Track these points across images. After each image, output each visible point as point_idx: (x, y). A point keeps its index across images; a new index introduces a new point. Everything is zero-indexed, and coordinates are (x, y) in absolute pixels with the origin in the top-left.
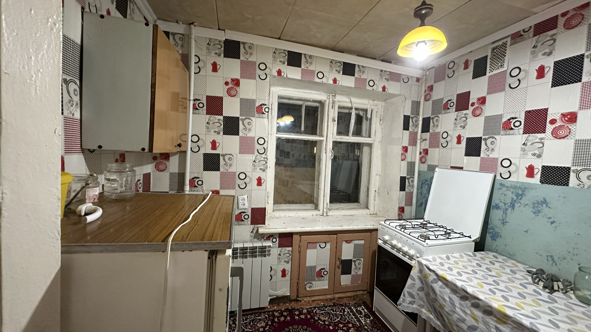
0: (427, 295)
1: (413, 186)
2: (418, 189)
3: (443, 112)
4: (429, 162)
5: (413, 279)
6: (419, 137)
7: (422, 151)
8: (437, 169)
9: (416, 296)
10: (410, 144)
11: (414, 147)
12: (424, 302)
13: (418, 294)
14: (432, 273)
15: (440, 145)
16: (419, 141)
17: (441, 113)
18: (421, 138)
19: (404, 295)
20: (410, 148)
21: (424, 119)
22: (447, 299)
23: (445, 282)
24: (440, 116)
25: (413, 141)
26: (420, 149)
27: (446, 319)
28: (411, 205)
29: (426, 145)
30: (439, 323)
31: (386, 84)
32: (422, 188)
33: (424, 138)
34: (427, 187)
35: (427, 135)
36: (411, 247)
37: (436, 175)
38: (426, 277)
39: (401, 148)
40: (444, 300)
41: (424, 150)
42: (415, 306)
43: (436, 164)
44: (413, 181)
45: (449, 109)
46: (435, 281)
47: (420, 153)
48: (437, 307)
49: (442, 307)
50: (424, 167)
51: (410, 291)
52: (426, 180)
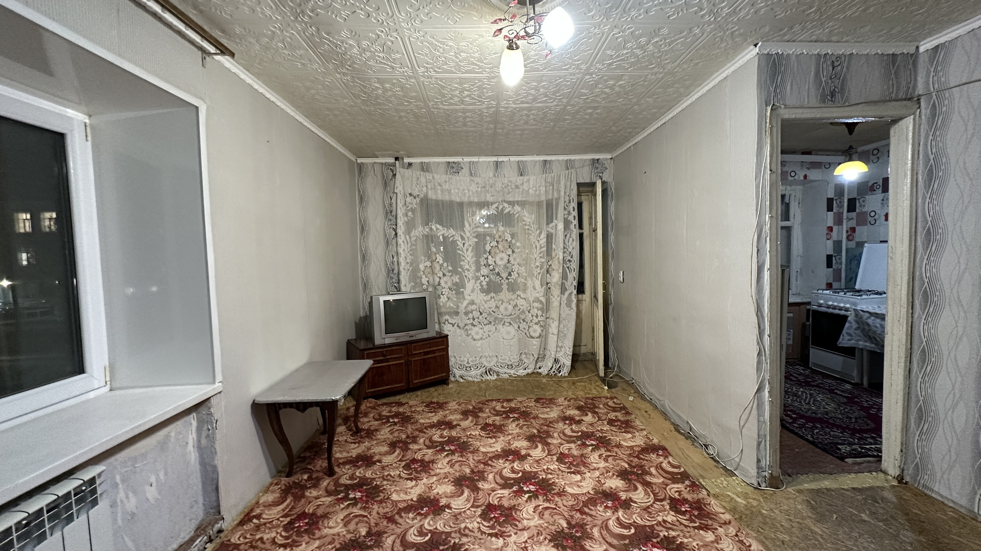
0: (863, 330)
1: (841, 263)
2: (846, 265)
3: (870, 193)
4: (857, 239)
5: (850, 323)
6: (845, 217)
7: (849, 229)
8: (866, 245)
9: (854, 335)
10: (835, 224)
11: (840, 227)
12: (860, 336)
13: (855, 333)
14: (866, 314)
15: (868, 222)
16: (845, 221)
17: (867, 194)
18: (847, 218)
19: (843, 336)
20: (835, 228)
21: (849, 200)
22: (878, 325)
23: (876, 315)
24: (867, 197)
25: (839, 221)
26: (847, 228)
27: (878, 339)
28: (840, 280)
29: (853, 223)
30: (873, 345)
31: (808, 173)
32: (850, 263)
33: (850, 218)
34: (856, 262)
35: (853, 215)
36: (845, 303)
37: (865, 249)
38: (861, 318)
39: (825, 228)
40: (876, 327)
41: (851, 228)
42: (853, 342)
43: (865, 240)
44: (840, 259)
45: (875, 190)
46: (869, 318)
47: (847, 232)
48: (871, 334)
49: (874, 332)
50: (852, 244)
51: (848, 331)
52: (855, 256)
